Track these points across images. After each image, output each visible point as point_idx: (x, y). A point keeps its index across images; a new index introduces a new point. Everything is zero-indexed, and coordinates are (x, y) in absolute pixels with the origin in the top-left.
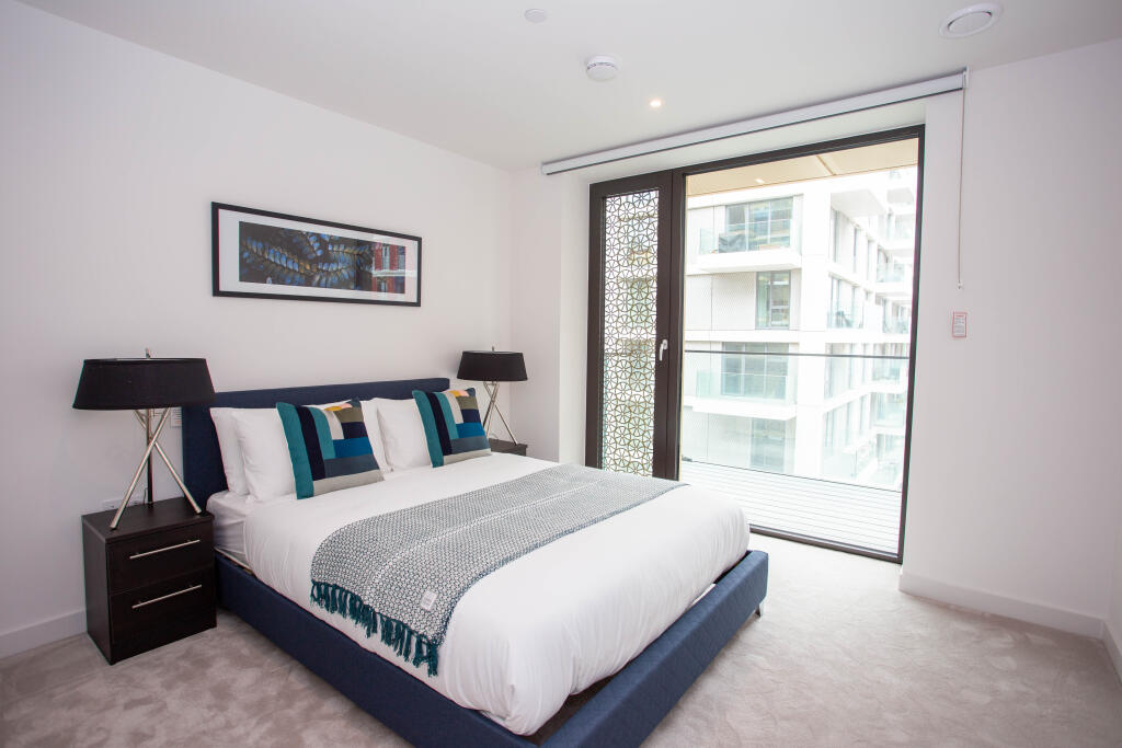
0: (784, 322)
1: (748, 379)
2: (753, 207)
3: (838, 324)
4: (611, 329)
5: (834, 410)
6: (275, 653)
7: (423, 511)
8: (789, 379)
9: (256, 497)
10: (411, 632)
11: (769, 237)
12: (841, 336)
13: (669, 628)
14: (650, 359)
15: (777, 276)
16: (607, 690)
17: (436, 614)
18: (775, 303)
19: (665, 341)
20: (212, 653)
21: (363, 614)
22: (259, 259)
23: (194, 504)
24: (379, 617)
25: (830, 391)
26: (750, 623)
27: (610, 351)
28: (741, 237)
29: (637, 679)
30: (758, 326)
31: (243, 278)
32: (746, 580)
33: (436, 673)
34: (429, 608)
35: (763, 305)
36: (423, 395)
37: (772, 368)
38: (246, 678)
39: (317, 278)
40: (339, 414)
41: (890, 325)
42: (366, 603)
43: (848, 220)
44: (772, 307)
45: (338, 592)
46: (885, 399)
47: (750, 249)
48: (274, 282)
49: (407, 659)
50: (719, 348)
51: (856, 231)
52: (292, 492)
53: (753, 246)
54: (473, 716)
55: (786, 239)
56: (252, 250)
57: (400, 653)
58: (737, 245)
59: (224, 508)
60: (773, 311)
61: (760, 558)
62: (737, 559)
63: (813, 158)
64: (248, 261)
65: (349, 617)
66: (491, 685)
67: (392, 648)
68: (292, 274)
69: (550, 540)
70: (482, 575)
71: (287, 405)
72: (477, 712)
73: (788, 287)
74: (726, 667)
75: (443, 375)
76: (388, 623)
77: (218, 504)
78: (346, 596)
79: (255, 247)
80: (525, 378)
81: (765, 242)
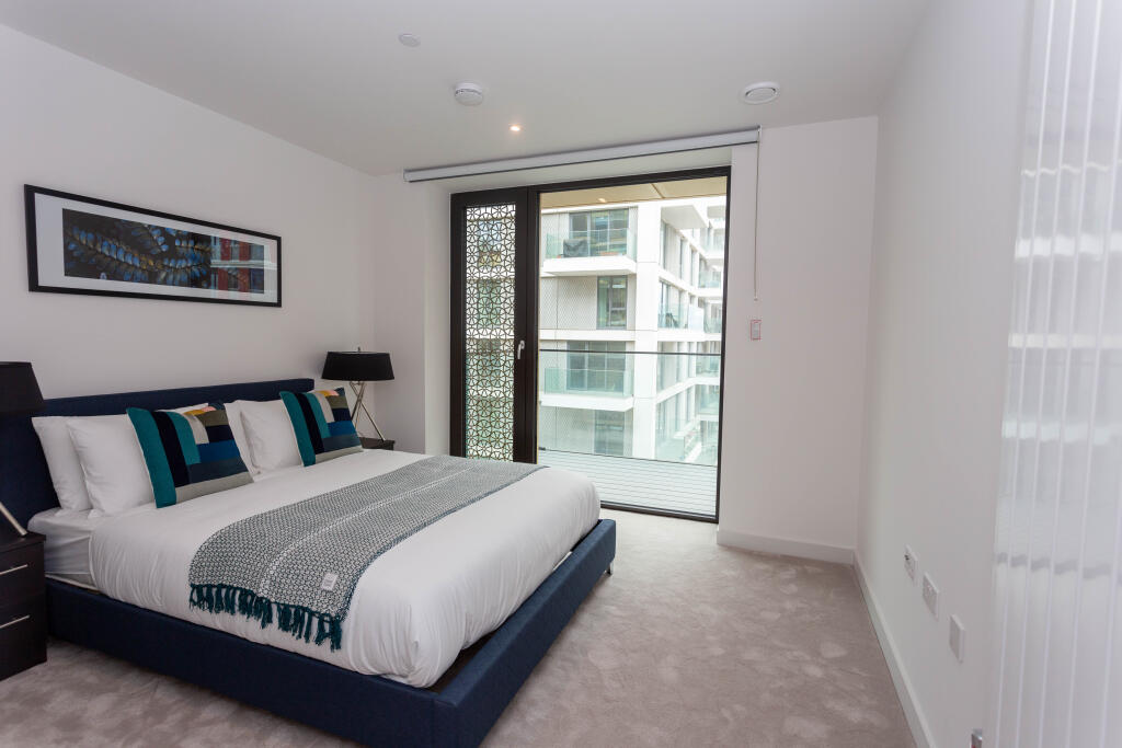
0: (622, 322)
1: (591, 375)
2: (594, 215)
3: (668, 325)
4: (472, 330)
5: (665, 402)
6: (130, 675)
7: (307, 506)
8: (627, 374)
9: (103, 511)
10: (312, 614)
11: (608, 243)
12: (670, 335)
13: (539, 587)
14: (508, 358)
15: (615, 280)
16: (493, 641)
17: (339, 592)
18: (614, 305)
19: (522, 342)
20: (46, 689)
21: (256, 607)
22: (90, 252)
23: (17, 526)
24: (274, 607)
25: (661, 385)
26: (603, 582)
27: (472, 351)
28: (584, 243)
29: (517, 629)
30: (599, 327)
31: (69, 272)
32: (599, 543)
33: (339, 647)
34: (330, 589)
35: (603, 307)
36: (292, 396)
37: (612, 364)
38: (99, 705)
39: (163, 275)
40: (202, 417)
41: (709, 326)
42: (260, 595)
43: (675, 232)
44: (610, 309)
45: (224, 591)
46: (707, 390)
47: (592, 255)
48: (109, 278)
49: (307, 640)
50: (565, 346)
51: (682, 241)
52: (151, 501)
53: (595, 252)
54: (377, 681)
55: (624, 246)
56: (80, 242)
57: (300, 636)
58: (580, 251)
59: (55, 527)
60: (613, 312)
61: (609, 525)
62: (591, 528)
63: (649, 186)
64: (75, 254)
65: (238, 614)
66: (395, 647)
67: (290, 634)
68: (132, 270)
69: (435, 520)
70: (380, 553)
71: (140, 410)
72: (378, 677)
73: (625, 290)
74: (586, 618)
75: (306, 375)
76: (285, 611)
77: (48, 524)
78: (234, 594)
79: (84, 238)
80: (392, 377)
81: (604, 248)
